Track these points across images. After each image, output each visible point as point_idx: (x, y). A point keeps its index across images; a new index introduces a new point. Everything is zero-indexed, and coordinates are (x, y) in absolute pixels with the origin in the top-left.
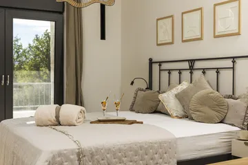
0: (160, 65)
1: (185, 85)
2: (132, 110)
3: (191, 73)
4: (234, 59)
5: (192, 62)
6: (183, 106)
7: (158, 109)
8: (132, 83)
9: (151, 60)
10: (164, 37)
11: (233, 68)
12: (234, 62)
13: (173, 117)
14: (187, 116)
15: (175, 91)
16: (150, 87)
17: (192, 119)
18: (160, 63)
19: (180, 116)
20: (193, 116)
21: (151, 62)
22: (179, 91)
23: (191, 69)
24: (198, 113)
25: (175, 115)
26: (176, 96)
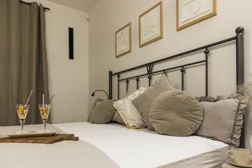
0: (119, 76)
1: (142, 90)
2: (89, 121)
3: (150, 78)
4: (207, 49)
5: (150, 65)
6: (141, 114)
7: (114, 119)
8: (93, 95)
9: (110, 72)
10: (123, 47)
11: (206, 61)
12: (207, 53)
13: (129, 128)
14: (146, 126)
15: (131, 97)
16: (110, 97)
17: (153, 130)
18: (118, 74)
19: (138, 127)
20: (155, 126)
21: (111, 74)
22: (136, 96)
23: (150, 74)
24: (162, 122)
25: (131, 125)
26: (133, 102)
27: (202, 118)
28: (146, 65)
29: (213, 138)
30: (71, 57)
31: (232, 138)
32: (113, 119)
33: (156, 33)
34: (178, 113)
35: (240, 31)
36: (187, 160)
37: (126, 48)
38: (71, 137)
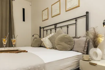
0: (43, 29)
1: (53, 34)
2: (31, 46)
3: (55, 29)
4: (76, 19)
5: (56, 25)
6: (52, 43)
8: (33, 36)
9: (40, 27)
10: (45, 17)
11: (76, 23)
12: (76, 20)
13: (47, 48)
14: (54, 48)
15: (48, 37)
16: (40, 37)
17: (56, 49)
18: (43, 28)
19: (51, 48)
20: (57, 47)
21: (40, 28)
22: (50, 36)
23: (56, 28)
24: (59, 45)
26: (49, 38)
27: (74, 44)
28: (54, 24)
29: (78, 51)
30: (24, 20)
31: (84, 51)
32: (41, 45)
33: (58, 12)
34: (65, 42)
35: (87, 13)
36: (68, 58)
37: (46, 18)
38: (24, 51)
